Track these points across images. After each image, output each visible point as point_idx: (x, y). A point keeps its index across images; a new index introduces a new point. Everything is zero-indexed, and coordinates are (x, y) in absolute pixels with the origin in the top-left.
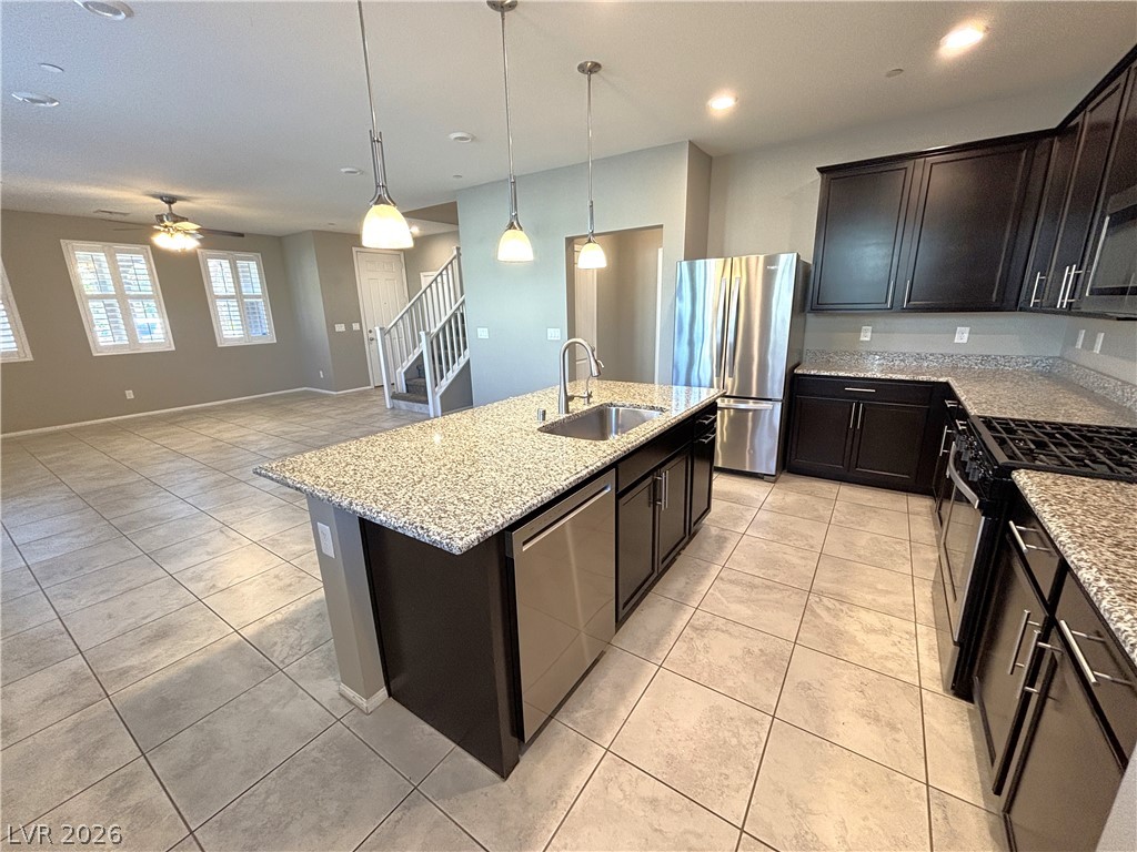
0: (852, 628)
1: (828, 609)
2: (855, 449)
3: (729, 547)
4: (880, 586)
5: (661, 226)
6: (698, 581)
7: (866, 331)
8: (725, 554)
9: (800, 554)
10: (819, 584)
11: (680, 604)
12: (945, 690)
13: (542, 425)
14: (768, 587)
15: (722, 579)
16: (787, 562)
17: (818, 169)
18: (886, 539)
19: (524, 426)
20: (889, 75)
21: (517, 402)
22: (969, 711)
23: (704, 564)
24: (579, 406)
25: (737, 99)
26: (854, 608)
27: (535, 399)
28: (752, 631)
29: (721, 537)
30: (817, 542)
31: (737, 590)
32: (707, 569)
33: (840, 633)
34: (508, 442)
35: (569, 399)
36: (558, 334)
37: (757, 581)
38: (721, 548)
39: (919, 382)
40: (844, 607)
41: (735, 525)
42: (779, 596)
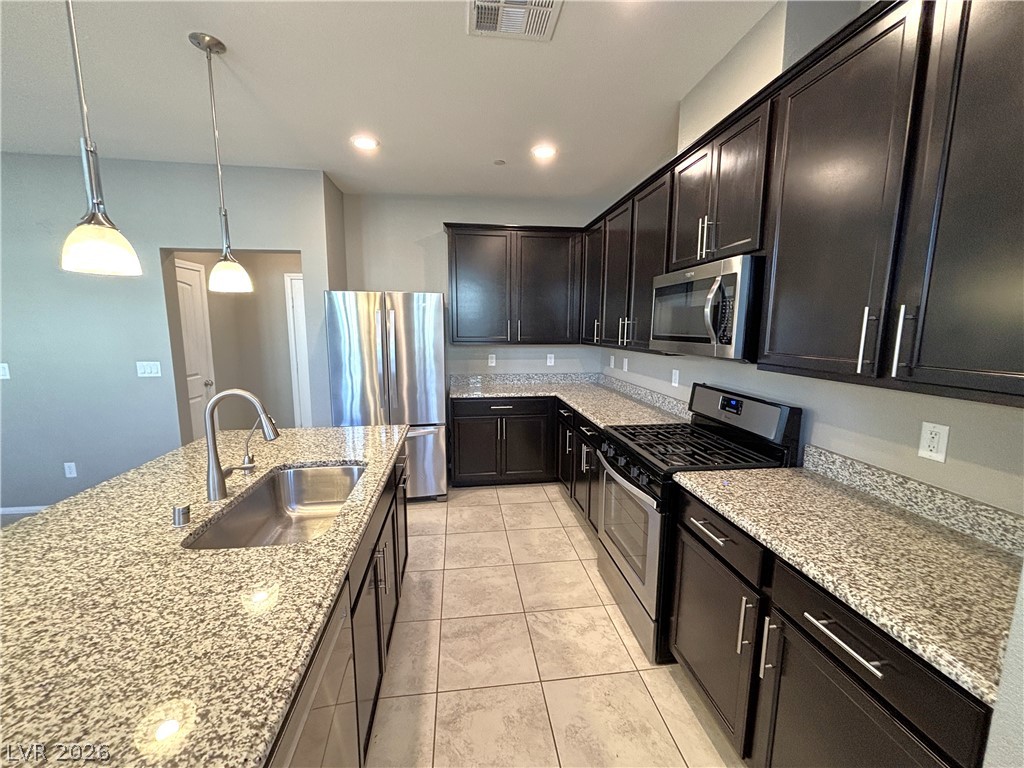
0: (570, 635)
1: (546, 625)
2: (504, 457)
3: (437, 590)
4: (568, 581)
5: (299, 252)
6: (424, 654)
7: (492, 358)
8: (437, 601)
9: (499, 573)
10: (529, 600)
11: (416, 697)
12: (651, 663)
13: (185, 534)
14: (490, 624)
15: (446, 637)
16: (493, 587)
17: (445, 224)
18: (549, 531)
19: (148, 544)
20: (496, 163)
21: (113, 493)
22: (673, 674)
23: (420, 626)
24: (240, 482)
25: (379, 144)
26: (563, 613)
27: (149, 480)
28: (501, 690)
29: (424, 583)
30: (505, 554)
31: (465, 644)
32: (426, 631)
33: (566, 647)
34: (124, 596)
35: (224, 475)
36: (155, 368)
37: (479, 622)
38: (429, 597)
39: (539, 397)
40: (555, 616)
41: (432, 562)
42: (502, 631)
